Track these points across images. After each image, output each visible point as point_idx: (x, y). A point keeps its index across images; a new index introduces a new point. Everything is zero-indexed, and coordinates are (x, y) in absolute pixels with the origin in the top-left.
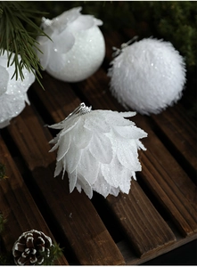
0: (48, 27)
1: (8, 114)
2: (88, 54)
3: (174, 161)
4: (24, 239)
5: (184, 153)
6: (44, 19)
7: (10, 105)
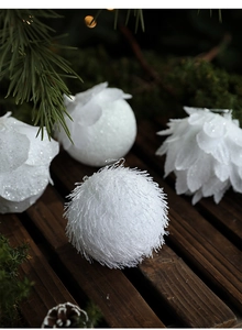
0: (71, 103)
1: (29, 191)
2: (117, 129)
3: (225, 239)
4: (55, 313)
5: (236, 232)
6: (65, 95)
7: (32, 180)
